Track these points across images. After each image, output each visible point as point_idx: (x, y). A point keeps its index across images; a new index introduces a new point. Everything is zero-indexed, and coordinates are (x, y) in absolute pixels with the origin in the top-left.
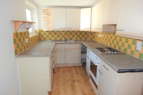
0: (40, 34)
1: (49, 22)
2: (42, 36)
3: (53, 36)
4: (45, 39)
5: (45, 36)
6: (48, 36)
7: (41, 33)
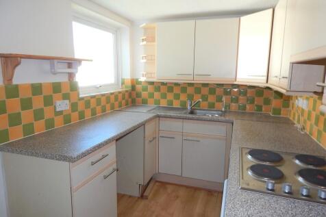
0: (133, 88)
1: (150, 59)
2: (138, 95)
3: (164, 96)
4: (145, 102)
5: (144, 94)
6: (151, 96)
7: (137, 86)
